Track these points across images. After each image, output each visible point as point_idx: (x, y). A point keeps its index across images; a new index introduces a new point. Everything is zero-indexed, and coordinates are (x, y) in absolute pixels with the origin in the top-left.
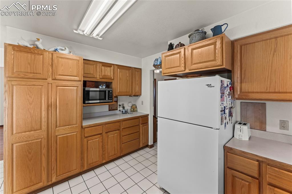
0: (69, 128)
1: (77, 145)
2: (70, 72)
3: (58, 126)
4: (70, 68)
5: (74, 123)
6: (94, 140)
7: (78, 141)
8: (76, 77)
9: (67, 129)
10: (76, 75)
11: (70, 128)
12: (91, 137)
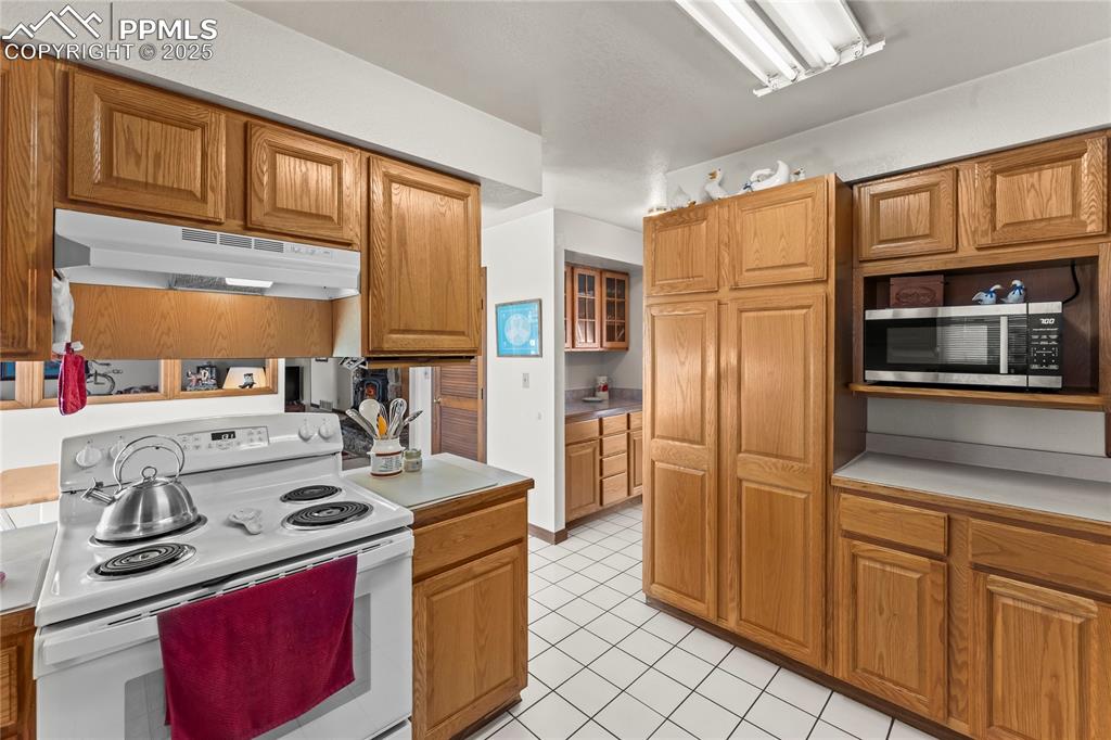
0: (777, 468)
1: (805, 545)
2: (782, 251)
3: (743, 448)
4: (782, 236)
5: (798, 453)
6: (888, 569)
7: (811, 532)
8: (804, 269)
9: (770, 469)
10: (802, 261)
11: (779, 465)
12: (873, 547)
